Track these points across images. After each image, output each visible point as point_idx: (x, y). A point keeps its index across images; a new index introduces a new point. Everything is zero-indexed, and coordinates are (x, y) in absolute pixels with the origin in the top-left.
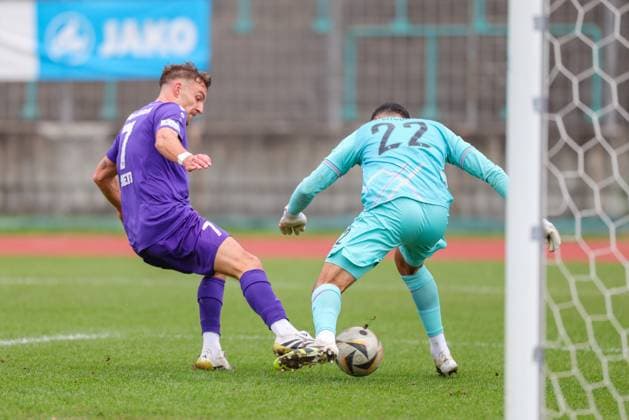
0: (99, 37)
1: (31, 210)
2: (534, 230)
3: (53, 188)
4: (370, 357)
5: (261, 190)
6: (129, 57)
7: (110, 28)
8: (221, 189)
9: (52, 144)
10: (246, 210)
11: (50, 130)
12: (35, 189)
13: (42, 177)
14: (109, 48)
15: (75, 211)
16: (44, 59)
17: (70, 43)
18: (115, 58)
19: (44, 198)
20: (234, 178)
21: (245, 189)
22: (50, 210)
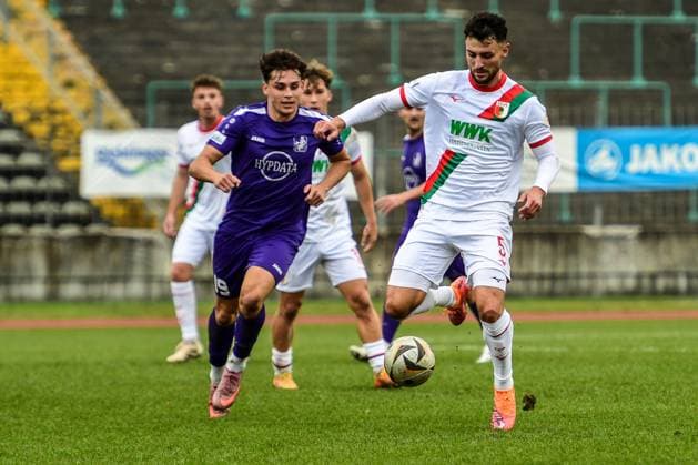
0: (627, 158)
1: (574, 294)
3: (592, 276)
6: (650, 174)
7: (635, 151)
12: (578, 276)
14: (633, 167)
16: (582, 174)
17: (603, 162)
18: (639, 174)
19: (584, 283)
22: (589, 293)
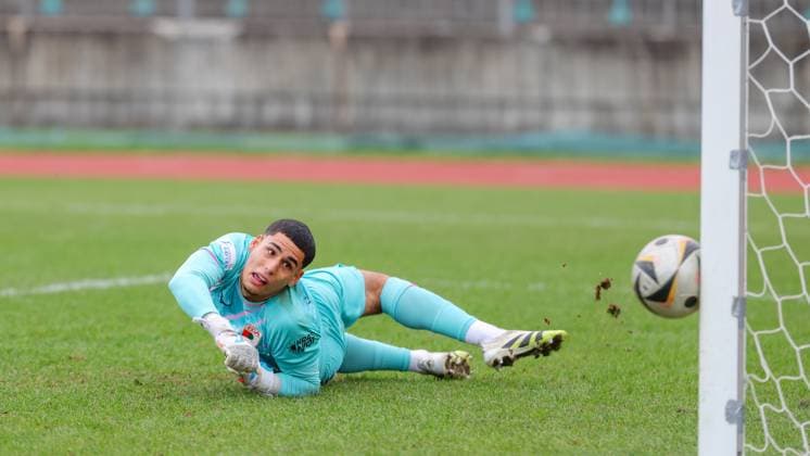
2: (733, 155)
3: (169, 98)
4: (663, 281)
5: (417, 103)
8: (369, 101)
9: (169, 45)
10: (399, 127)
11: (167, 28)
13: (156, 84)
15: (194, 126)
20: (385, 88)
21: (398, 102)
22: (163, 124)
